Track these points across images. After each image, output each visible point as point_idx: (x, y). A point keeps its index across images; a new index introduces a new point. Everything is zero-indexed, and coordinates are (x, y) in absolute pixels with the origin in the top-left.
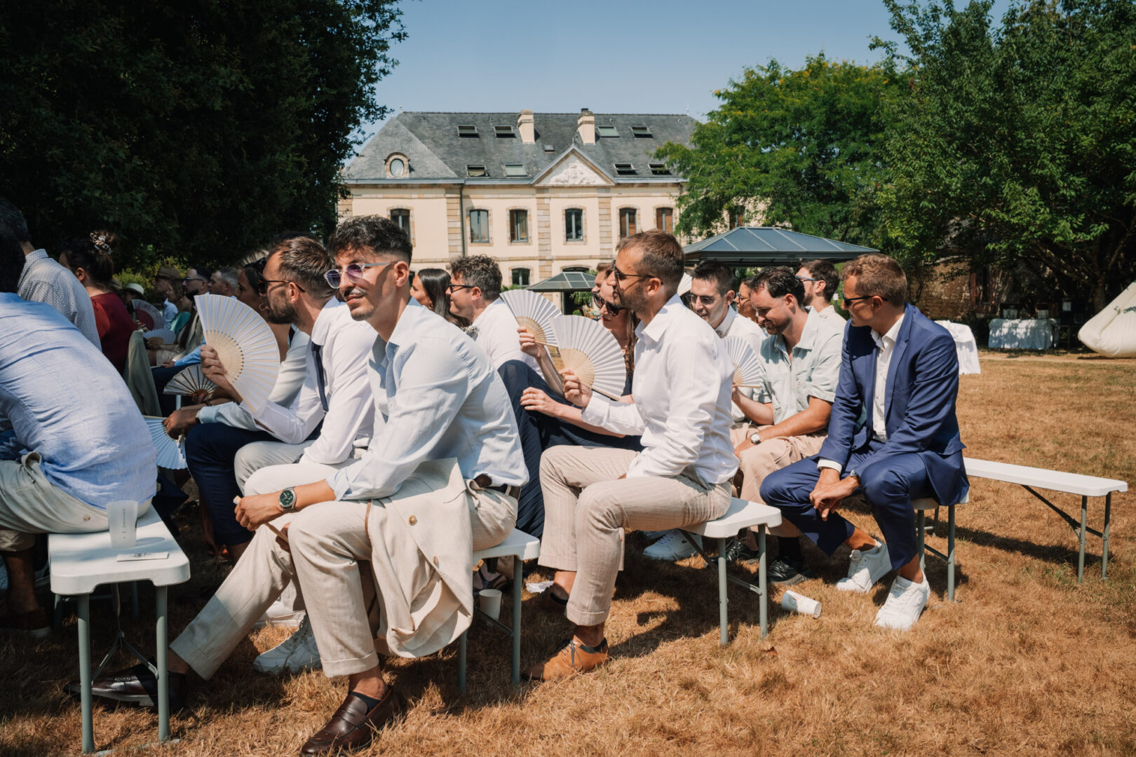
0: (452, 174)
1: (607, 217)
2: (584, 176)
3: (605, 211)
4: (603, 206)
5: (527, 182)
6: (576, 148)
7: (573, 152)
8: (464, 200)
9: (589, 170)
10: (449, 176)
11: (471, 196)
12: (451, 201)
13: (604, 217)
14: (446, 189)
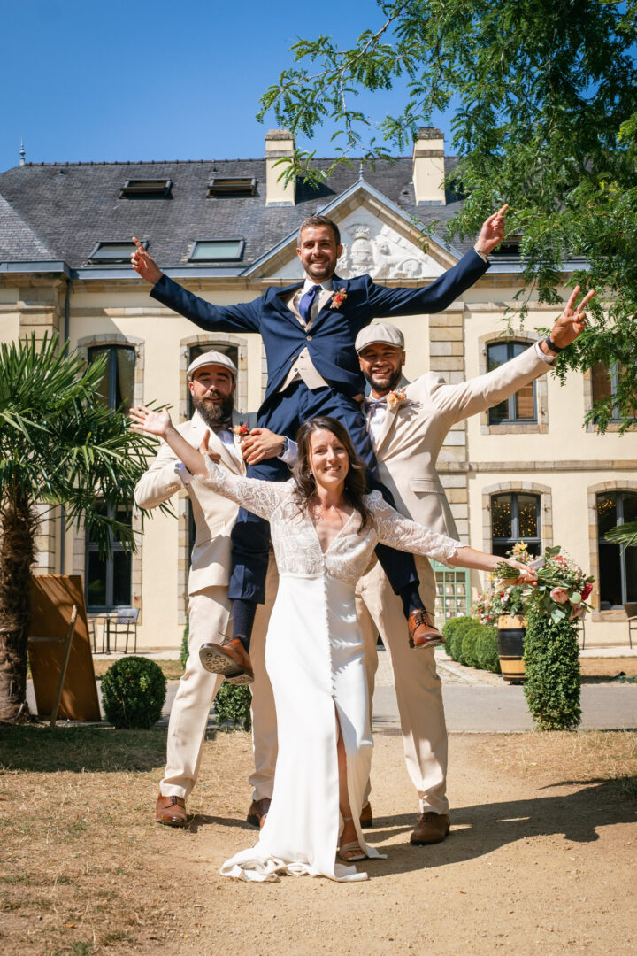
0: (43, 251)
1: (454, 363)
2: (389, 259)
3: (449, 349)
4: (441, 334)
5: (234, 274)
6: (367, 188)
7: (361, 197)
8: (74, 321)
9: (404, 241)
10: (33, 257)
11: (108, 311)
12: (30, 318)
13: (443, 363)
14: (22, 289)
